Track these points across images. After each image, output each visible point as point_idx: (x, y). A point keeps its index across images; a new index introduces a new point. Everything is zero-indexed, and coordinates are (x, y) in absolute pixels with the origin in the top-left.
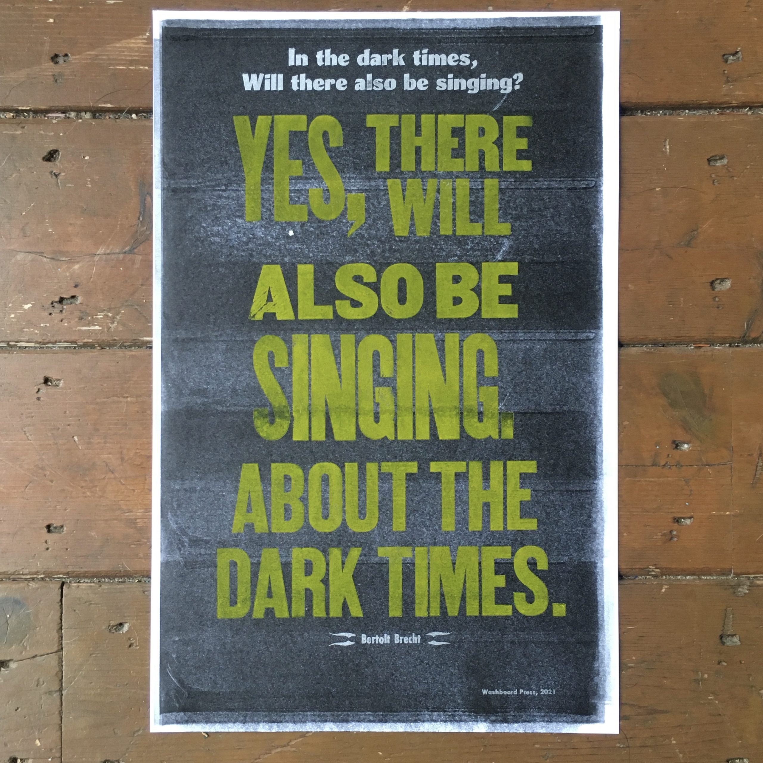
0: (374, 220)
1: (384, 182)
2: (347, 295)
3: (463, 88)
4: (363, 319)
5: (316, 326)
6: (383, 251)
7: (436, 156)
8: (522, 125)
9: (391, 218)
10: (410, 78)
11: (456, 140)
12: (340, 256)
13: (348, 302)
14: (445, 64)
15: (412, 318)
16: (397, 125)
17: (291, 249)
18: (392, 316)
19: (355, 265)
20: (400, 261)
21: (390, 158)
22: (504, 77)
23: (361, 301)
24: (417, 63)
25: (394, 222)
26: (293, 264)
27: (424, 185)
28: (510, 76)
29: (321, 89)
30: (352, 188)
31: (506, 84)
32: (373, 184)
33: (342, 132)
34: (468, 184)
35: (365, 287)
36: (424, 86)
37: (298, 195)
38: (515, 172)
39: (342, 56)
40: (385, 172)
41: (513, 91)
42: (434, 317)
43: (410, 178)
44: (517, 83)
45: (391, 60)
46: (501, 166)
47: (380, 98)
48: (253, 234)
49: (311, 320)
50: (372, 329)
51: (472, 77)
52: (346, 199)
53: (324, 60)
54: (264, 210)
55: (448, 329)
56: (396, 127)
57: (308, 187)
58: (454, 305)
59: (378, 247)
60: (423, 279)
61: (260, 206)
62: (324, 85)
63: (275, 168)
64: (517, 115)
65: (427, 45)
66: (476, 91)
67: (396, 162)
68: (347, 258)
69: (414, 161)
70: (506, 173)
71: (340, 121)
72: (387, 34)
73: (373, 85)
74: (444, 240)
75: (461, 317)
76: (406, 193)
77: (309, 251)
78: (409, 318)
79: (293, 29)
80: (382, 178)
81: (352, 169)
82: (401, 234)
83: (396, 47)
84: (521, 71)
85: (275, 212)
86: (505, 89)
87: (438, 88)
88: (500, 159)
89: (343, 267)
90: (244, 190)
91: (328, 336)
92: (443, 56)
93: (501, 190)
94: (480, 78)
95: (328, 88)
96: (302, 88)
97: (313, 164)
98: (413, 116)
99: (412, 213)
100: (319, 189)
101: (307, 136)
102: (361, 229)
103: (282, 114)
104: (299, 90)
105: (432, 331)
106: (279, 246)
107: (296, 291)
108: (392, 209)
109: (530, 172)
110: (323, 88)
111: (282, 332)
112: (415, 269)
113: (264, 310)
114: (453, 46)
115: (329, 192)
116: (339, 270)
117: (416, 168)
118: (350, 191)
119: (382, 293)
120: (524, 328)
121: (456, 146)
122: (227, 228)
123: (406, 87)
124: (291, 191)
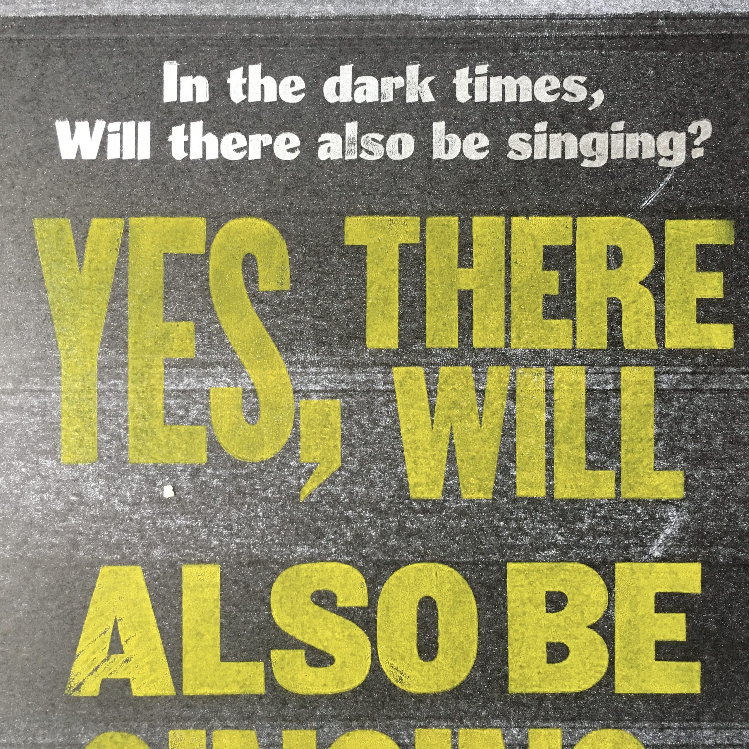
0: (362, 462)
1: (387, 374)
2: (299, 637)
3: (571, 154)
4: (336, 695)
5: (226, 713)
6: (384, 535)
7: (508, 313)
8: (710, 240)
9: (403, 457)
10: (447, 132)
11: (555, 274)
12: (282, 545)
13: (301, 653)
14: (529, 99)
15: (451, 692)
16: (417, 241)
17: (168, 529)
18: (404, 688)
19: (317, 565)
20: (423, 558)
21: (401, 317)
22: (667, 129)
23: (330, 651)
24: (462, 96)
25: (409, 466)
26: (173, 565)
27: (477, 381)
28: (682, 127)
29: (240, 156)
30: (311, 387)
31: (671, 147)
32: (360, 377)
33: (287, 257)
34: (582, 378)
35: (340, 619)
36: (480, 150)
37: (185, 402)
38: (693, 353)
39: (287, 80)
40: (388, 350)
41: (689, 162)
42: (504, 689)
43: (446, 364)
44: (697, 142)
45: (403, 89)
46: (660, 338)
47: (376, 177)
48: (79, 495)
49: (212, 698)
50: (358, 718)
51: (592, 130)
52: (297, 411)
53: (245, 89)
54: (105, 438)
55: (535, 718)
56: (415, 245)
57: (208, 383)
58: (549, 661)
59: (372, 524)
60: (478, 600)
61: (96, 429)
62: (246, 148)
63: (130, 341)
64: (698, 217)
65: (486, 54)
66: (600, 162)
67: (414, 326)
68: (299, 550)
69: (456, 325)
70: (673, 353)
71: (282, 232)
72: (393, 28)
73: (360, 148)
74: (526, 509)
75: (567, 690)
76: (439, 400)
77: (210, 533)
78: (444, 693)
79: (174, 17)
80: (382, 364)
81: (311, 343)
82: (426, 496)
83: (414, 60)
84: (706, 116)
85: (131, 442)
86: (670, 158)
87: (511, 155)
88: (657, 321)
89: (289, 571)
90: (58, 392)
91: (253, 734)
92: (525, 81)
93: (659, 393)
94: (611, 132)
95: (255, 154)
96: (196, 154)
97: (221, 330)
98: (454, 221)
99: (451, 445)
100: (232, 388)
101: (207, 267)
102: (331, 482)
103: (148, 214)
104: (187, 159)
105: (497, 722)
106: (140, 523)
107: (179, 627)
108: (406, 437)
109: (729, 351)
110: (242, 154)
111: (145, 725)
112: (457, 576)
113: (103, 674)
114: (546, 58)
115: (256, 396)
116: (279, 579)
117: (461, 341)
118: (307, 395)
119: (379, 633)
120: (716, 717)
121: (555, 291)
122: (17, 479)
123: (438, 153)
124: (168, 394)
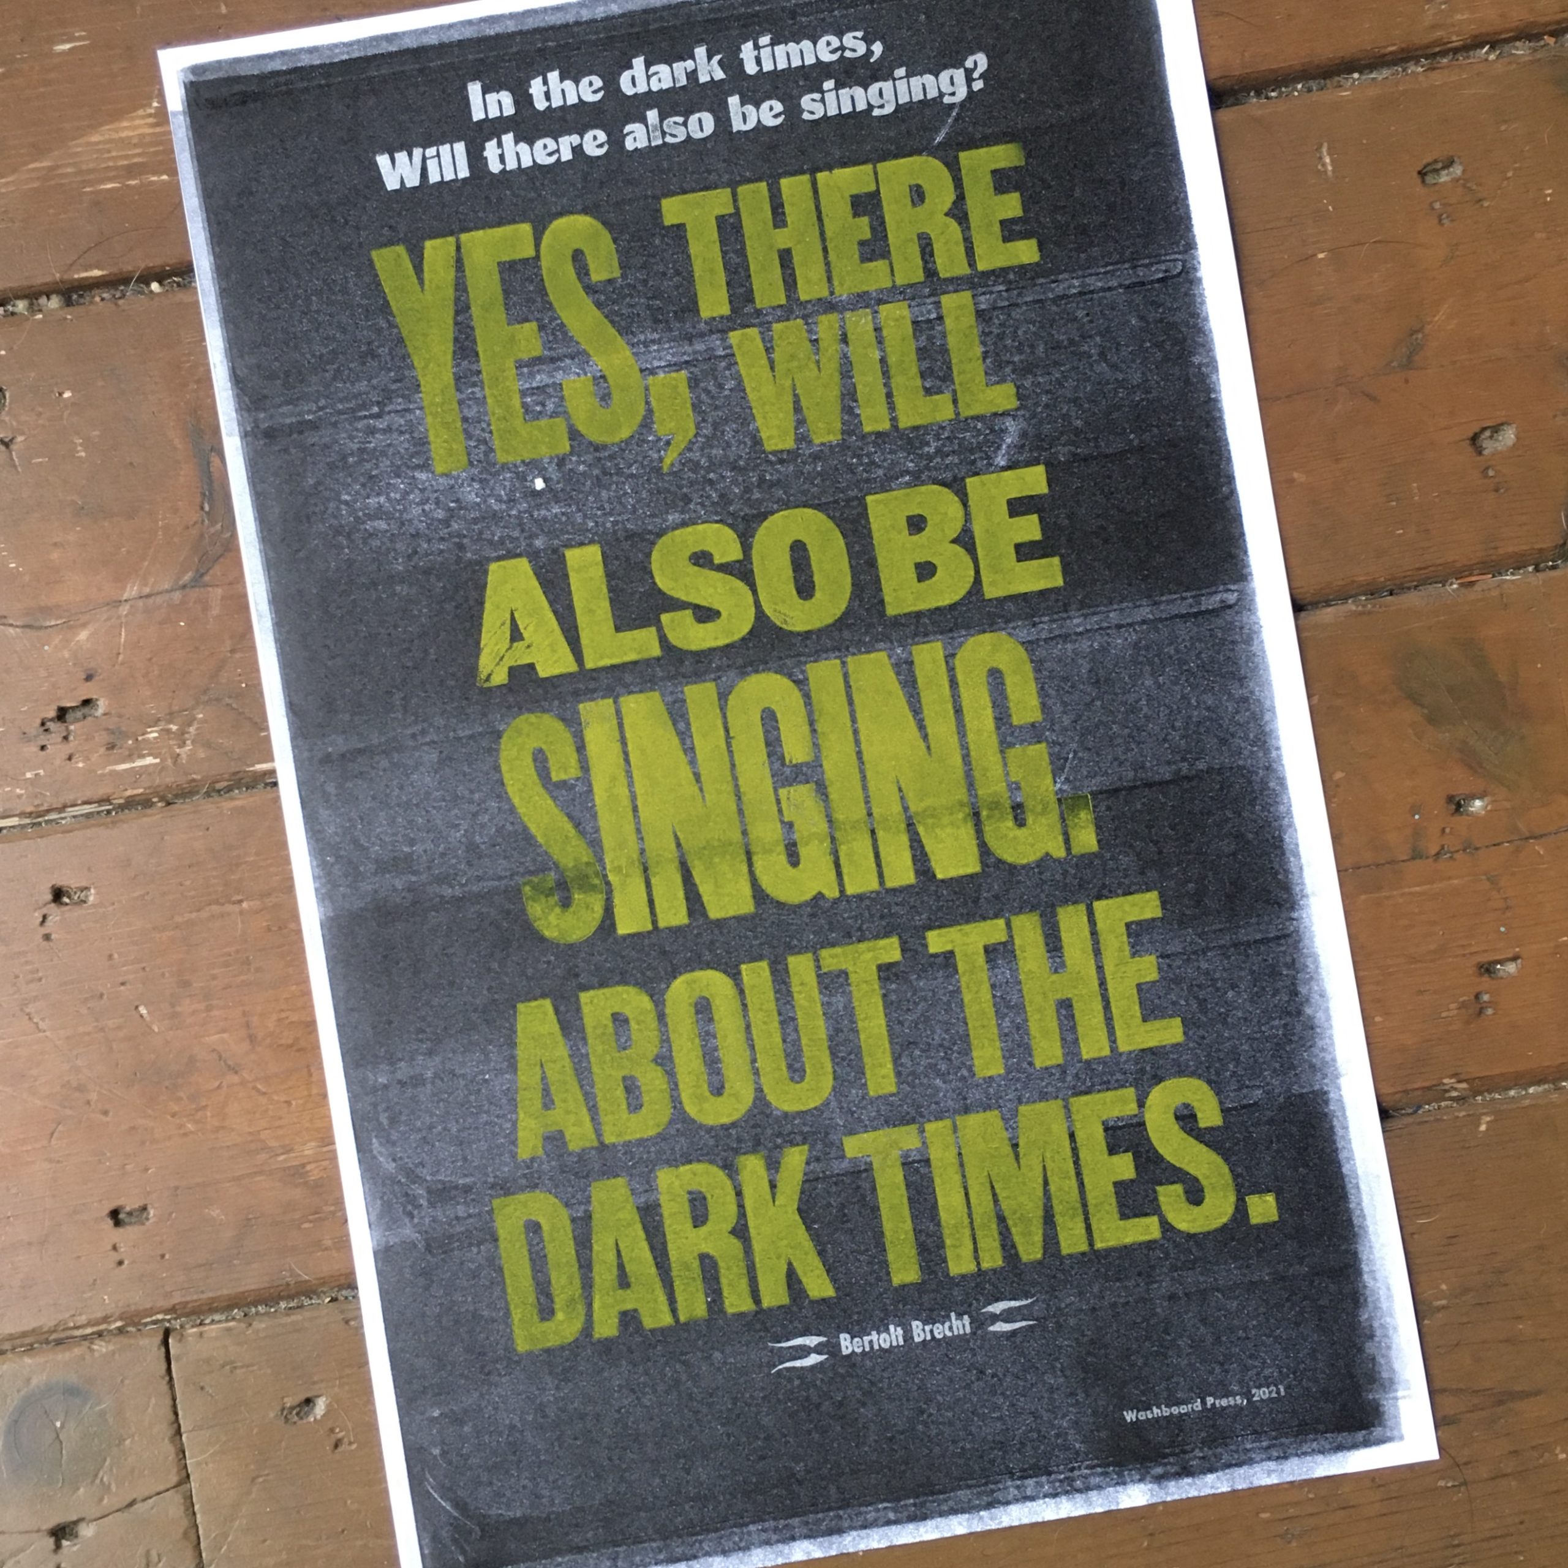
0: (715, 426)
1: (723, 340)
2: (684, 598)
3: (861, 106)
4: (727, 646)
5: (628, 678)
6: (747, 490)
7: (828, 264)
8: (1002, 164)
9: (752, 415)
10: (743, 104)
11: (865, 220)
12: (652, 516)
13: (688, 613)
14: (813, 61)
15: (833, 625)
16: (732, 210)
17: (545, 519)
18: (790, 628)
19: (690, 529)
20: (787, 505)
21: (728, 284)
22: (945, 67)
23: (716, 606)
24: (751, 69)
25: (759, 422)
26: (555, 551)
27: (810, 331)
28: (958, 64)
29: (552, 159)
30: (656, 364)
31: (952, 84)
32: (700, 346)
33: (613, 246)
34: (906, 313)
35: (720, 575)
36: (776, 116)
37: (541, 398)
38: (1004, 271)
39: (585, 81)
40: (722, 317)
41: (971, 93)
42: (882, 613)
43: (779, 321)
44: (976, 75)
45: (695, 71)
46: (972, 264)
47: (683, 158)
48: (457, 501)
49: (614, 667)
50: (751, 664)
51: (877, 80)
52: (647, 389)
53: (547, 96)
54: (473, 444)
55: (916, 635)
56: (730, 215)
57: (559, 376)
58: (920, 580)
59: (734, 482)
60: (845, 536)
61: (462, 437)
62: (558, 151)
63: (480, 349)
64: (988, 145)
65: (765, 25)
66: (889, 109)
67: (742, 290)
68: (670, 518)
69: (781, 283)
70: (986, 274)
71: (604, 223)
72: (675, 16)
73: (664, 134)
74: (875, 444)
75: (940, 604)
76: (776, 356)
77: (585, 516)
78: (828, 626)
79: (470, 40)
80: (719, 331)
81: (649, 323)
82: (780, 447)
83: (700, 42)
84: (980, 49)
85: (496, 444)
86: (953, 94)
87: (806, 116)
88: (966, 248)
89: (664, 538)
90: (421, 409)
91: (656, 695)
92: (806, 44)
93: (980, 314)
94: (894, 80)
95: (566, 155)
96: (511, 165)
97: (562, 325)
98: (763, 186)
99: (796, 395)
100: (583, 377)
101: (539, 268)
102: (690, 449)
103: (477, 228)
104: (504, 171)
105: (882, 645)
106: (519, 517)
107: (571, 608)
108: (751, 396)
109: (1037, 264)
110: (555, 157)
111: (556, 703)
112: (821, 516)
113: (509, 662)
114: (823, 20)
115: (606, 381)
116: (657, 547)
117: (788, 297)
118: (652, 372)
119: (759, 582)
120: (1082, 605)
121: (867, 235)
122: (398, 496)
123: (737, 125)
124: (523, 393)
